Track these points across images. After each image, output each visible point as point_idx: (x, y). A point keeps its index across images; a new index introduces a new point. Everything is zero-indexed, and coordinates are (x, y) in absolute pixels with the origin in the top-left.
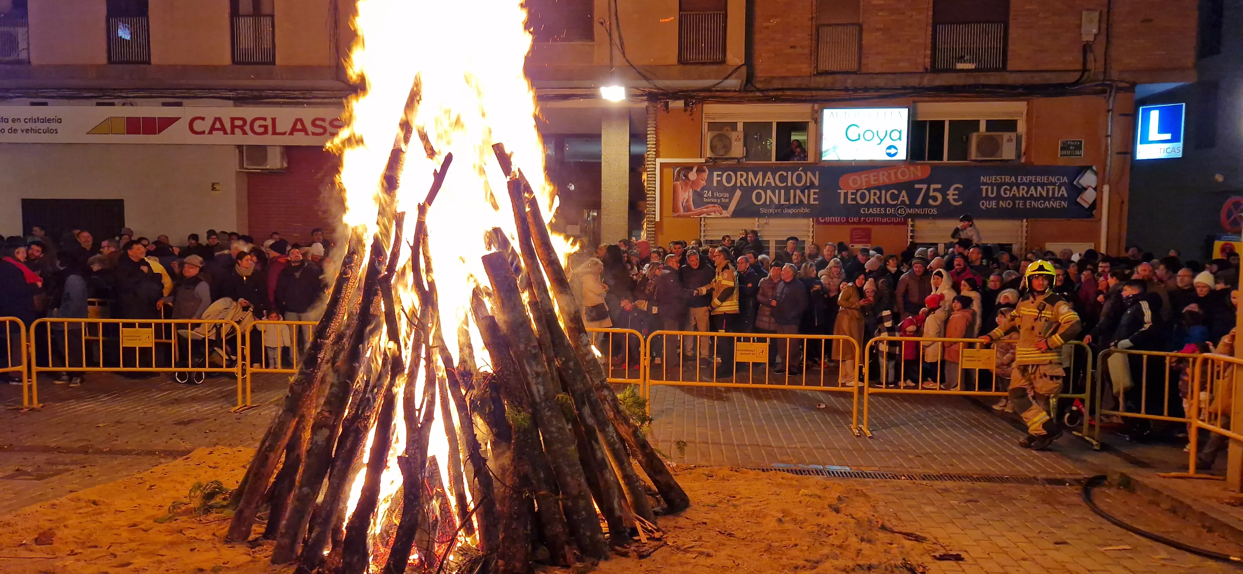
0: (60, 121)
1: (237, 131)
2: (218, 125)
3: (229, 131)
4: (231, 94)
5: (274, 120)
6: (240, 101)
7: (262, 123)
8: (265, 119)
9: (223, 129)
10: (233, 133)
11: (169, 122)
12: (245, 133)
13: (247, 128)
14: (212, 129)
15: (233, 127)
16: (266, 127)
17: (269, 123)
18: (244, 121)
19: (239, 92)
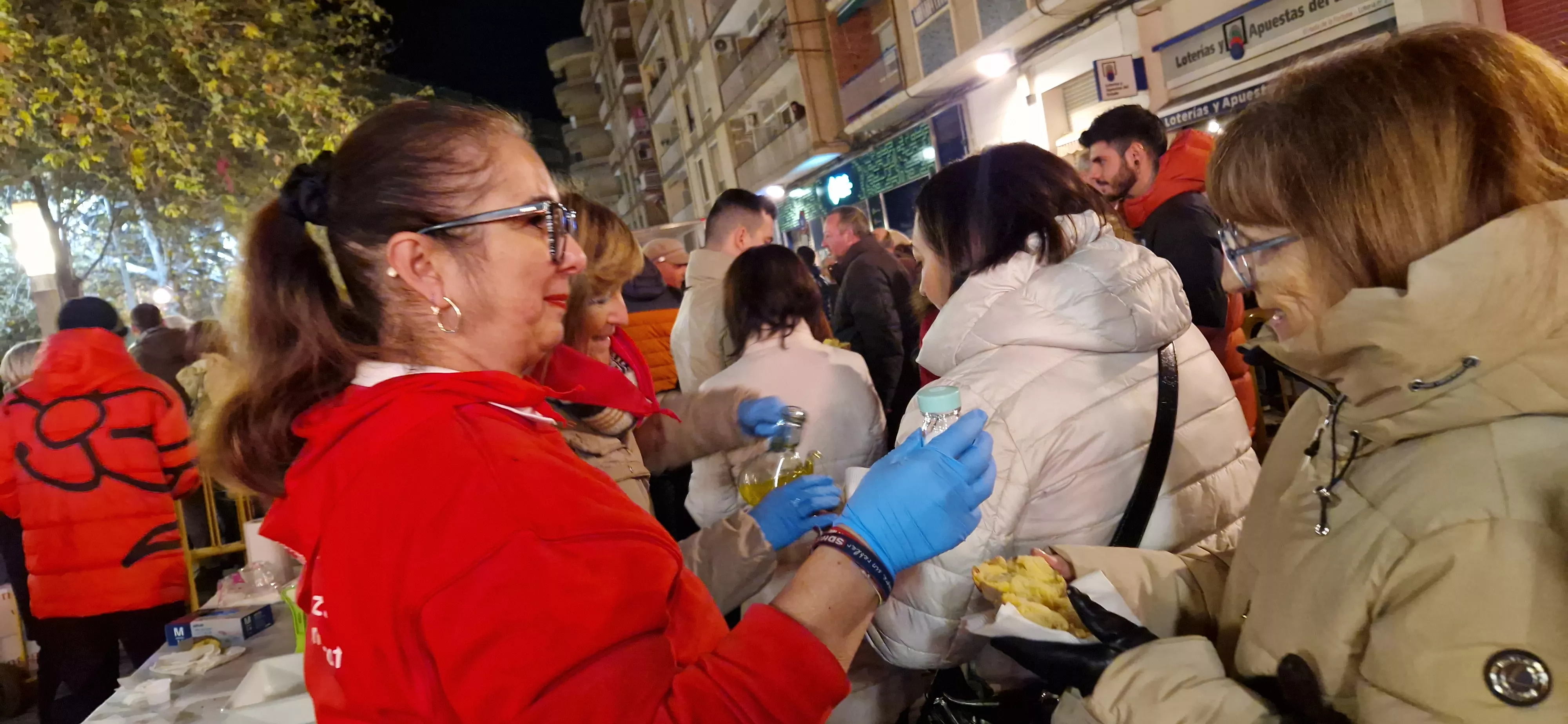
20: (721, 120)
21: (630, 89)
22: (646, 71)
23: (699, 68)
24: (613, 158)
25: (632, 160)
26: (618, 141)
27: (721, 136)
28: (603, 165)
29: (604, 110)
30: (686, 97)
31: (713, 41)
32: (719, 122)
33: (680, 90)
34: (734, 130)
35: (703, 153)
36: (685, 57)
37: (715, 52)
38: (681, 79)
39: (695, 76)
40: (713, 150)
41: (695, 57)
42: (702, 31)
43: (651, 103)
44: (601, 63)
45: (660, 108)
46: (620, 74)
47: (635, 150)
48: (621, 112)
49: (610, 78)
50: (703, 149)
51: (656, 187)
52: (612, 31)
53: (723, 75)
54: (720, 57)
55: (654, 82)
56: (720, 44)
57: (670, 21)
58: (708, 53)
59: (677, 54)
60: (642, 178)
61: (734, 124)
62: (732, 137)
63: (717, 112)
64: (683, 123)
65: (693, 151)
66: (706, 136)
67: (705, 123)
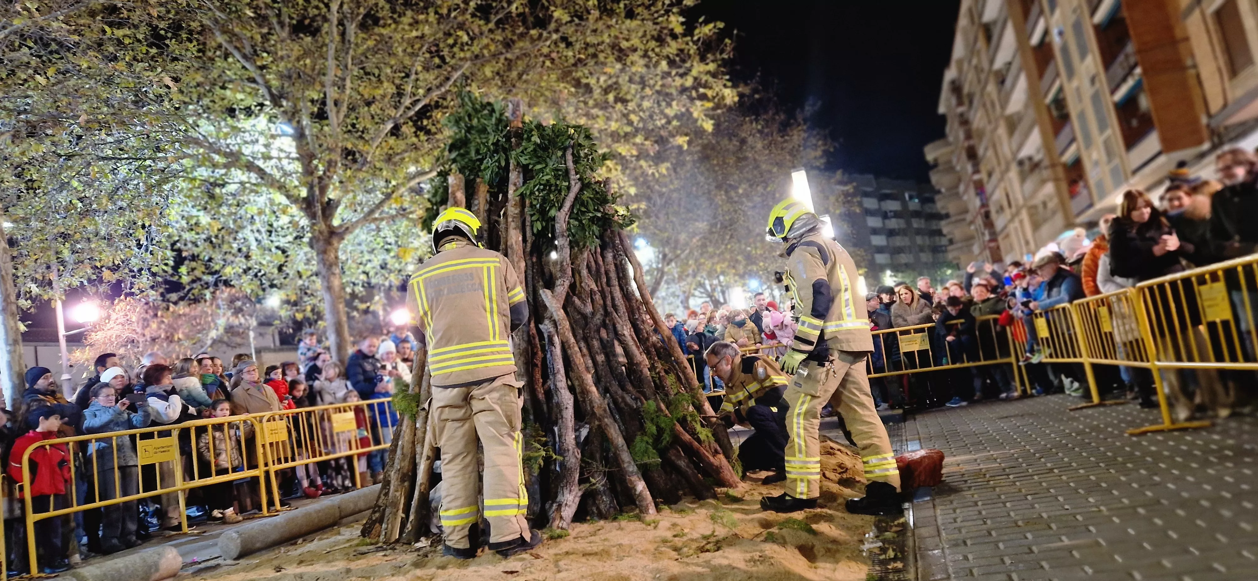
20: (1024, 206)
21: (976, 177)
22: (984, 168)
23: (1010, 174)
24: (969, 217)
25: (980, 221)
26: (971, 207)
27: (1024, 214)
28: (964, 220)
29: (962, 188)
30: (1005, 189)
31: (1016, 162)
32: (1022, 206)
33: (1002, 185)
34: (1030, 211)
35: (1016, 224)
36: (1003, 167)
37: (1017, 168)
38: (1001, 179)
39: (1010, 179)
40: (1021, 222)
41: (1007, 170)
42: (1009, 157)
43: (989, 188)
44: (958, 160)
45: (993, 193)
46: (969, 168)
47: (981, 215)
48: (972, 191)
49: (964, 168)
50: (1017, 220)
51: (994, 237)
52: (964, 141)
53: (1023, 181)
54: (1021, 171)
55: (990, 175)
56: (1021, 163)
57: (994, 146)
58: (1014, 167)
59: (999, 164)
60: (987, 232)
61: (1031, 207)
62: (1031, 216)
63: (1021, 202)
64: (1005, 203)
65: (1012, 220)
66: (1018, 213)
67: (1017, 206)
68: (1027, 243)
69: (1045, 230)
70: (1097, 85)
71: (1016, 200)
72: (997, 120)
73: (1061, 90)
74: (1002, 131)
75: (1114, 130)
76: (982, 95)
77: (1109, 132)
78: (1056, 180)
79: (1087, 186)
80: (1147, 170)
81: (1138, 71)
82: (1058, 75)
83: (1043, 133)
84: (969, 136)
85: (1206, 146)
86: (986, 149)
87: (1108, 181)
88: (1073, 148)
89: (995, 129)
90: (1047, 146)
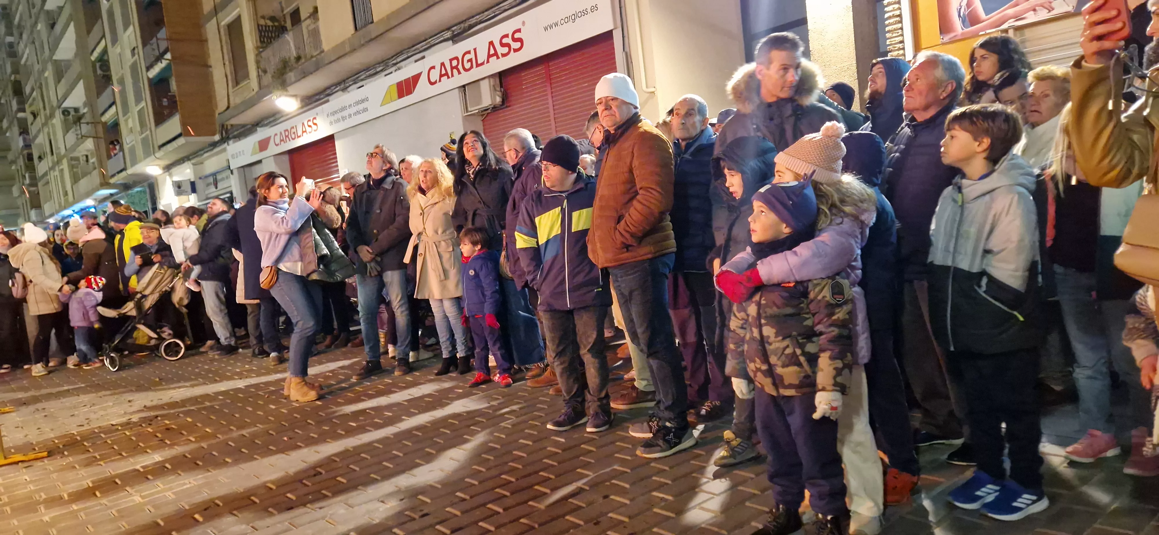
0: (367, 99)
1: (455, 71)
2: (443, 72)
3: (450, 75)
4: (448, 34)
5: (475, 50)
6: (456, 38)
7: (467, 57)
8: (469, 52)
9: (446, 74)
10: (452, 76)
11: (416, 78)
12: (459, 73)
13: (460, 67)
14: (441, 76)
15: (452, 68)
16: (470, 60)
17: (472, 56)
18: (456, 58)
19: (453, 29)
20: (66, 156)
21: (21, 115)
22: (29, 108)
23: (54, 121)
24: (10, 156)
25: (21, 162)
26: (13, 147)
27: (65, 165)
28: (5, 157)
30: (49, 134)
31: (61, 110)
32: (64, 156)
33: (46, 130)
34: (73, 162)
35: (57, 172)
36: (48, 112)
37: (62, 116)
38: (45, 124)
39: (53, 126)
40: (62, 171)
41: (52, 116)
42: (55, 103)
43: (33, 130)
45: (36, 136)
46: (14, 104)
47: (23, 156)
49: (8, 103)
50: (57, 169)
51: (34, 182)
52: (10, 76)
53: (66, 130)
54: (65, 120)
55: (34, 116)
56: (66, 112)
57: (41, 88)
58: (58, 114)
59: (44, 107)
60: (27, 175)
61: (72, 159)
62: (72, 167)
63: (63, 151)
64: (48, 150)
65: (52, 168)
66: (59, 162)
67: (58, 154)
68: (66, 194)
69: (84, 184)
70: (136, 56)
71: (58, 148)
72: (45, 63)
73: (105, 51)
74: (49, 74)
75: (147, 104)
76: (32, 32)
77: (143, 104)
78: (96, 137)
79: (122, 149)
80: (170, 147)
81: (168, 56)
82: (104, 36)
83: (87, 89)
84: (16, 71)
85: (217, 138)
86: (33, 90)
87: (140, 151)
88: (113, 110)
89: (43, 71)
90: (90, 103)
